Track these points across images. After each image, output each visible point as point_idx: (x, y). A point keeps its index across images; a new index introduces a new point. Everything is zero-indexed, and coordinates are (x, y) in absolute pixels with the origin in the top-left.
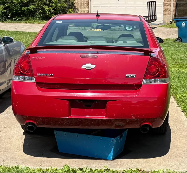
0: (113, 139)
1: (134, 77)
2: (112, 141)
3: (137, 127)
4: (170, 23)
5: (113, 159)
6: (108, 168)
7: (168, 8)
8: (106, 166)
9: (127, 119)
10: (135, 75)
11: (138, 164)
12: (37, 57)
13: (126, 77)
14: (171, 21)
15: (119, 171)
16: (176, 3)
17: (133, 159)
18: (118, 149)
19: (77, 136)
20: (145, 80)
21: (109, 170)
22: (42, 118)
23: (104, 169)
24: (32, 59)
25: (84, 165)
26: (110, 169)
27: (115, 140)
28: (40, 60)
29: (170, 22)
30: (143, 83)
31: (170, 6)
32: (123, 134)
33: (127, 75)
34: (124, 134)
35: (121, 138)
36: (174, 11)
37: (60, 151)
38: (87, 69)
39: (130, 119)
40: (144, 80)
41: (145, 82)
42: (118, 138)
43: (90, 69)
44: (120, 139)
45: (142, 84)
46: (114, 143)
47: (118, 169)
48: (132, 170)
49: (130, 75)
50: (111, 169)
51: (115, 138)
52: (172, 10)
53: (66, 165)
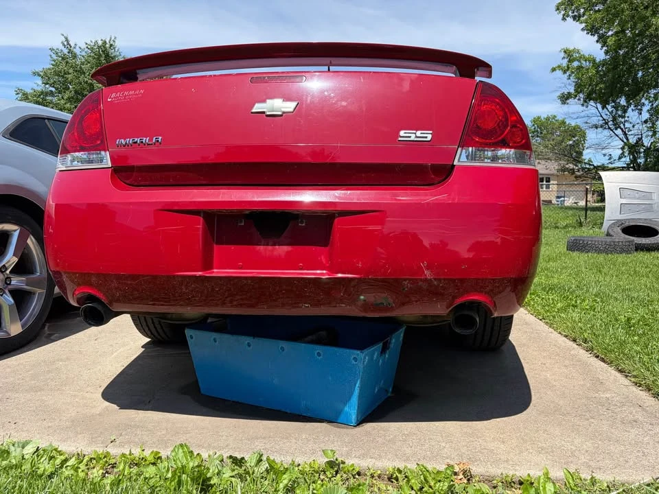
0: (358, 355)
1: (429, 139)
2: (355, 359)
3: (440, 309)
5: (360, 423)
6: (340, 459)
8: (332, 451)
9: (405, 280)
10: (431, 132)
11: (443, 444)
12: (123, 94)
13: (400, 139)
15: (379, 472)
17: (423, 423)
18: (376, 390)
19: (249, 345)
20: (464, 151)
21: (341, 465)
22: (118, 277)
23: (322, 461)
24: (109, 100)
25: (257, 443)
26: (347, 461)
27: (365, 358)
28: (130, 99)
30: (459, 161)
32: (391, 339)
33: (402, 133)
34: (393, 341)
35: (383, 351)
37: (202, 392)
38: (268, 113)
39: (417, 279)
40: (461, 152)
41: (464, 158)
42: (374, 351)
43: (280, 113)
44: (381, 355)
45: (456, 163)
46: (361, 366)
47: (374, 460)
48: (427, 471)
49: (415, 132)
50: (349, 462)
51: (366, 351)
53: (181, 445)
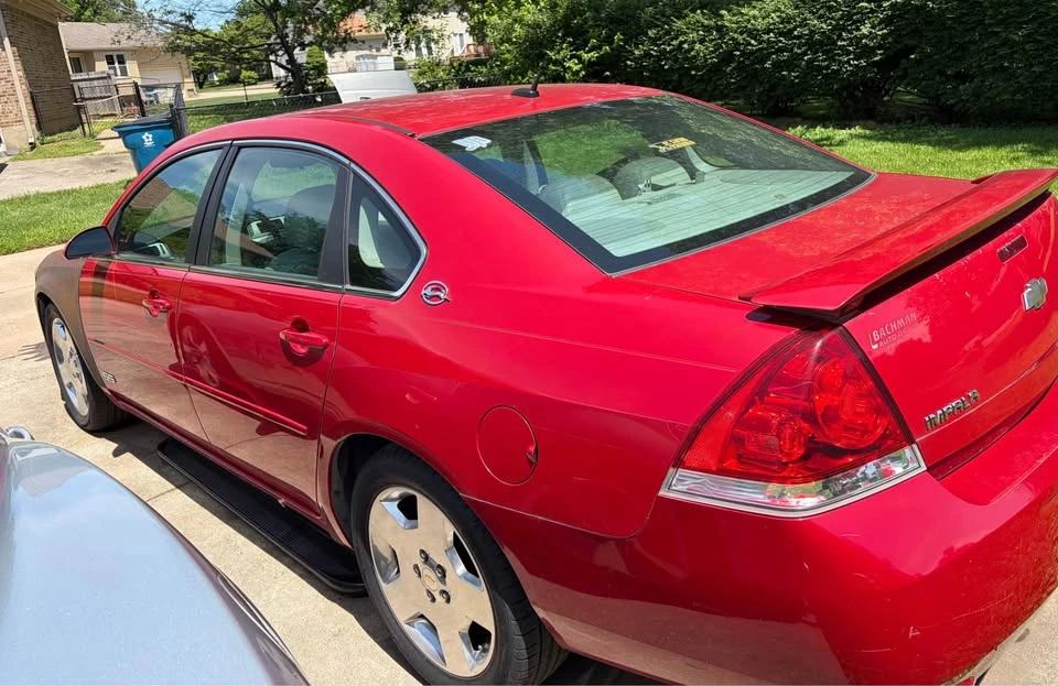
4: (32, 149)
7: (11, 108)
12: (889, 329)
14: (32, 140)
16: (31, 93)
29: (31, 144)
31: (14, 103)
36: (33, 114)
52: (25, 113)
